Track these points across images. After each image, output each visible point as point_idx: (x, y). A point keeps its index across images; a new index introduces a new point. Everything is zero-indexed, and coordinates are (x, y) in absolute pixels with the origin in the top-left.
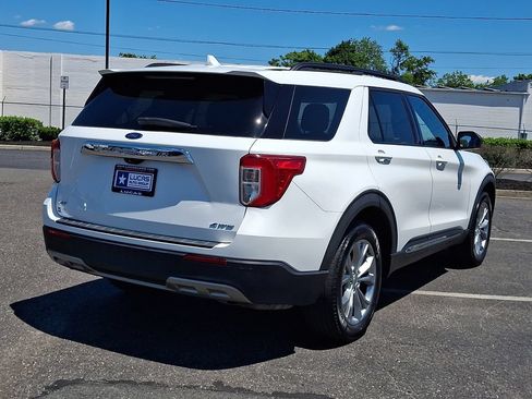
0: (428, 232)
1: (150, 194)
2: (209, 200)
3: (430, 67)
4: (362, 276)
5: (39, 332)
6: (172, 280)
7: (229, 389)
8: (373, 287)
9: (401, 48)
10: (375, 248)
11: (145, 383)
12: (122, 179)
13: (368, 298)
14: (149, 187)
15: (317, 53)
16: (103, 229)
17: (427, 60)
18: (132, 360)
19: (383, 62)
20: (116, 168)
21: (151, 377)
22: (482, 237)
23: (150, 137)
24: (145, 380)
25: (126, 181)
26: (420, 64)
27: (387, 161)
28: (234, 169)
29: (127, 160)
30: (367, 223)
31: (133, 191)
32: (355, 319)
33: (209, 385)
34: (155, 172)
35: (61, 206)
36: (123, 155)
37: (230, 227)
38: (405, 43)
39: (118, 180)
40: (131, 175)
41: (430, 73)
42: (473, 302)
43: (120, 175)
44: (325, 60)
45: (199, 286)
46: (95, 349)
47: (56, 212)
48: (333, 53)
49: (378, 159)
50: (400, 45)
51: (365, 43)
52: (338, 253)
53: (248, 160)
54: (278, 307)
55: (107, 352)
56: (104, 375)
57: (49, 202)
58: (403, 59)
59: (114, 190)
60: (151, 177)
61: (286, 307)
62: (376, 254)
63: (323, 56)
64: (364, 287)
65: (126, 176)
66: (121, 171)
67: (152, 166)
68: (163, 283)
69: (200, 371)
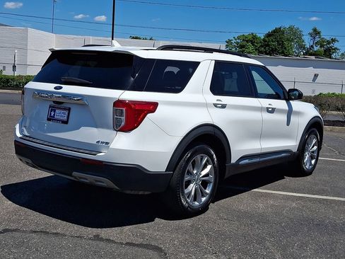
0: (259, 152)
1: (66, 122)
2: (96, 127)
3: (336, 45)
4: (203, 177)
5: (10, 202)
6: (75, 174)
7: (102, 239)
8: (212, 184)
9: (316, 32)
10: (213, 160)
11: (53, 234)
12: (52, 114)
13: (208, 191)
14: (65, 118)
15: (258, 35)
16: (50, 144)
17: (333, 40)
18: (54, 220)
19: (303, 41)
20: (50, 107)
21: (59, 230)
22: (312, 157)
23: (67, 89)
24: (55, 231)
25: (54, 115)
26: (329, 43)
27: (224, 106)
28: (110, 109)
29: (54, 102)
30: (206, 144)
31: (57, 120)
32: (196, 203)
33: (90, 236)
34: (69, 109)
35: (24, 129)
37: (107, 143)
38: (318, 29)
40: (57, 111)
41: (336, 49)
42: (288, 198)
43: (51, 111)
44: (264, 40)
45: (89, 178)
46: (35, 213)
47: (21, 132)
48: (269, 35)
49: (215, 105)
50: (315, 30)
51: (291, 28)
52: (182, 161)
53: (119, 103)
54: (141, 193)
55: (42, 215)
56: (33, 227)
57: (17, 126)
58: (317, 39)
59: (49, 119)
60: (67, 112)
61: (146, 193)
62: (214, 163)
63: (262, 37)
64: (205, 184)
65: (55, 112)
66: (52, 108)
67: (68, 106)
68: (71, 175)
69: (89, 229)
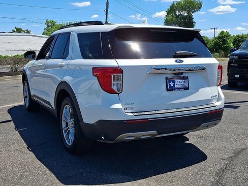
1: (188, 89)
12: (172, 84)
14: (186, 85)
25: (174, 85)
29: (174, 74)
31: (180, 89)
34: (188, 78)
36: (171, 72)
39: (170, 85)
40: (176, 81)
43: (170, 82)
59: (168, 90)
60: (186, 81)
65: (173, 82)
66: (170, 80)
67: (186, 75)
